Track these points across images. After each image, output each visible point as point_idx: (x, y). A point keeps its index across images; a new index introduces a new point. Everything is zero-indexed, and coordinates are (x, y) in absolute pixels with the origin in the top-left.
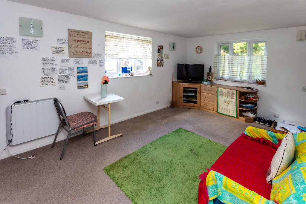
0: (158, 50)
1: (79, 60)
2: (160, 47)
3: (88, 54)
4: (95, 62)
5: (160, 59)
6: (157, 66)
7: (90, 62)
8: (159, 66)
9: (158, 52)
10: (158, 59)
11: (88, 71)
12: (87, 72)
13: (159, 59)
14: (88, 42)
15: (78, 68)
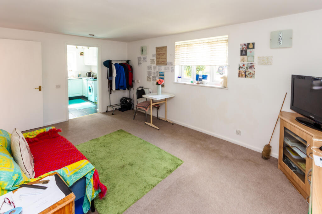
0: (242, 51)
1: (160, 67)
2: (244, 47)
3: (164, 63)
4: (168, 69)
5: (246, 66)
6: (239, 76)
7: (165, 69)
8: (242, 76)
9: (241, 55)
10: (241, 65)
11: (165, 75)
12: (163, 76)
13: (244, 65)
14: (164, 54)
15: (160, 72)
